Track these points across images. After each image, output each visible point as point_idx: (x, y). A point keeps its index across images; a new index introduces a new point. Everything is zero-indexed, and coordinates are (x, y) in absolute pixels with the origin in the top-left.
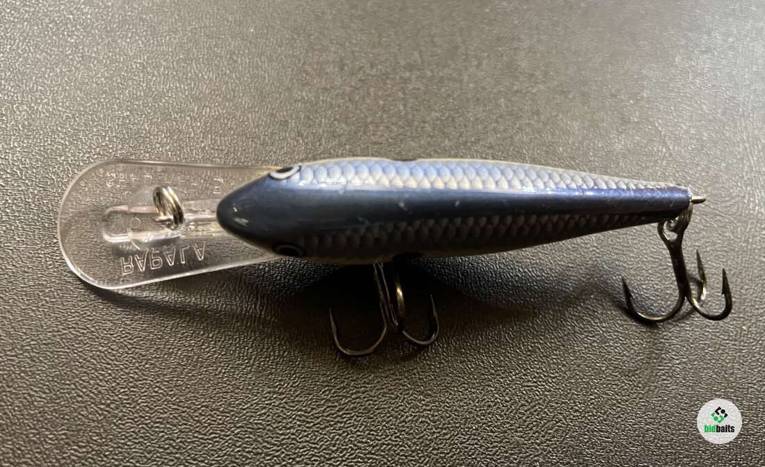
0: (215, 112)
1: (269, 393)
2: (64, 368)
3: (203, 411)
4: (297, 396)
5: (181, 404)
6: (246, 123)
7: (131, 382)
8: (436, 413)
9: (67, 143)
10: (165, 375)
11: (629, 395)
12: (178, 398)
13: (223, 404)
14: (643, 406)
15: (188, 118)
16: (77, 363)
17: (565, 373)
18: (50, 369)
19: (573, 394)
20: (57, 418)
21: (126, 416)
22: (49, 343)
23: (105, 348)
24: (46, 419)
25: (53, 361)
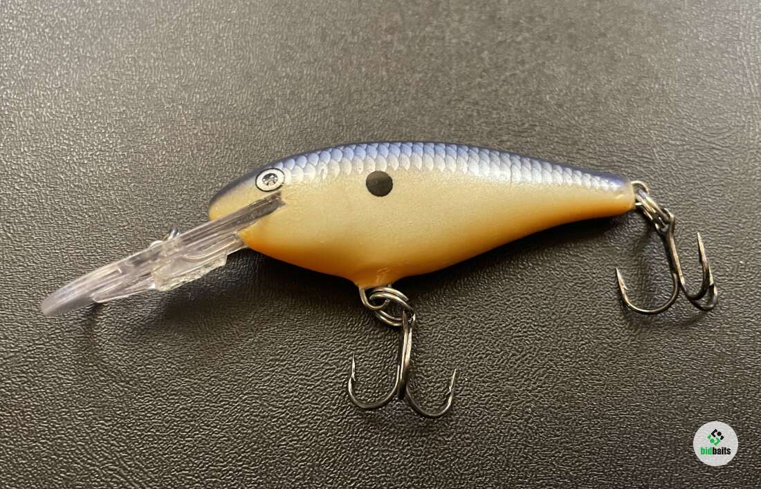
0: (205, 97)
1: (271, 360)
2: (86, 352)
3: (213, 381)
4: (298, 361)
5: (192, 376)
6: (235, 105)
7: (146, 360)
8: (429, 369)
9: (71, 143)
10: (175, 351)
11: (620, 338)
12: (189, 372)
13: (230, 374)
14: (635, 347)
15: (180, 107)
16: (98, 347)
17: (555, 321)
18: (73, 353)
19: (564, 341)
20: (84, 397)
21: (143, 391)
22: (71, 331)
23: (121, 331)
24: (74, 399)
25: (76, 346)
